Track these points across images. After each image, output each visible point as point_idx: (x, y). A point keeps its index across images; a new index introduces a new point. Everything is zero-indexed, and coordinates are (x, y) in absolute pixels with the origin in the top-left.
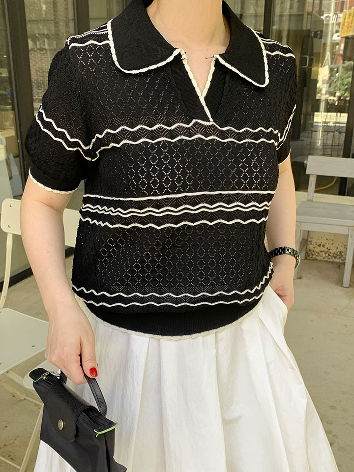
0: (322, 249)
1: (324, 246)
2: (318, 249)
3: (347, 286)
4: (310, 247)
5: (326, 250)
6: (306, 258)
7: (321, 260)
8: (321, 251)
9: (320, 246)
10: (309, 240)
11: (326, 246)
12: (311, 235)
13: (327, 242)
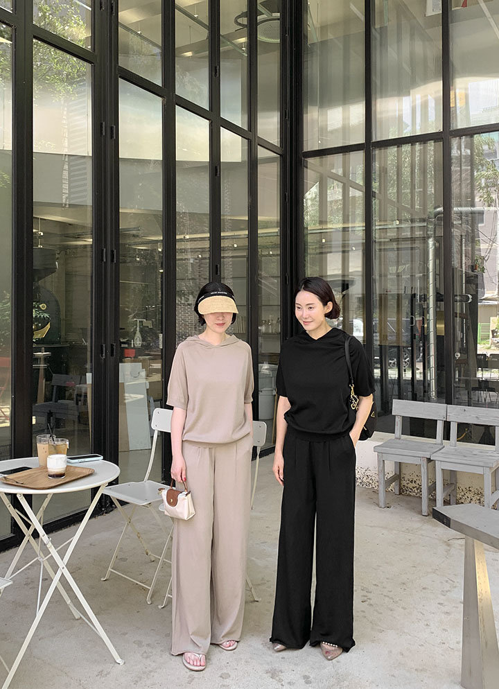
0: (414, 485)
1: (415, 482)
2: (411, 485)
3: (426, 514)
4: (404, 483)
5: (418, 486)
6: (400, 494)
7: (414, 496)
8: (414, 488)
9: (412, 482)
10: (402, 476)
11: (418, 482)
12: (404, 471)
13: (418, 478)
